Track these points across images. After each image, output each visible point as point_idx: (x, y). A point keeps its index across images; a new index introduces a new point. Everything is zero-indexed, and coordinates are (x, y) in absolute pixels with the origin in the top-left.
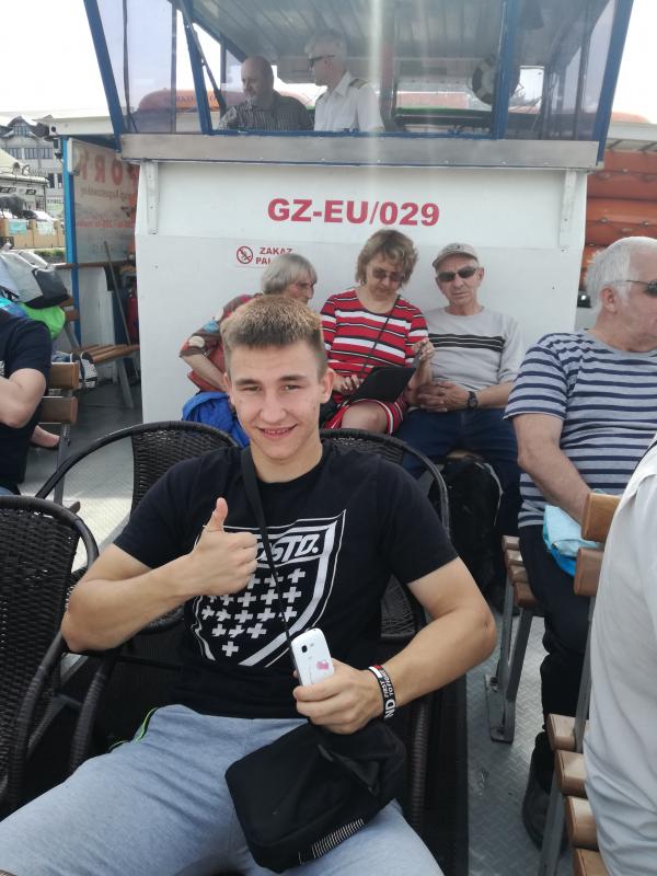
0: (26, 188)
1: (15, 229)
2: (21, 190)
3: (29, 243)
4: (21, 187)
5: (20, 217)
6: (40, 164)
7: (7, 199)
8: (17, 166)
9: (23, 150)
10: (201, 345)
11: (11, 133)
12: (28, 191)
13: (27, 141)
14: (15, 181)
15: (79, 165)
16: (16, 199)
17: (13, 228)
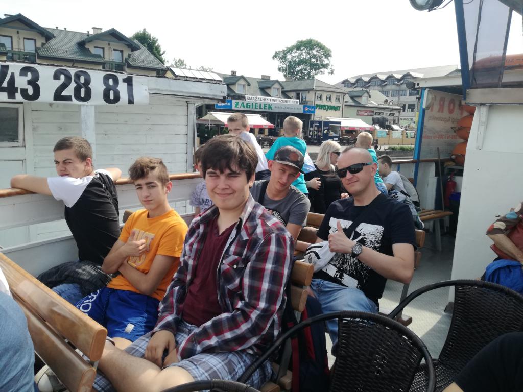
0: (389, 113)
1: (379, 135)
2: (386, 114)
3: (387, 142)
4: (387, 112)
5: (384, 128)
6: (399, 99)
7: (378, 119)
8: (386, 101)
9: (391, 92)
10: (503, 228)
11: (386, 83)
12: (390, 114)
13: (394, 87)
14: (384, 109)
15: (430, 104)
16: (383, 119)
17: (379, 134)
